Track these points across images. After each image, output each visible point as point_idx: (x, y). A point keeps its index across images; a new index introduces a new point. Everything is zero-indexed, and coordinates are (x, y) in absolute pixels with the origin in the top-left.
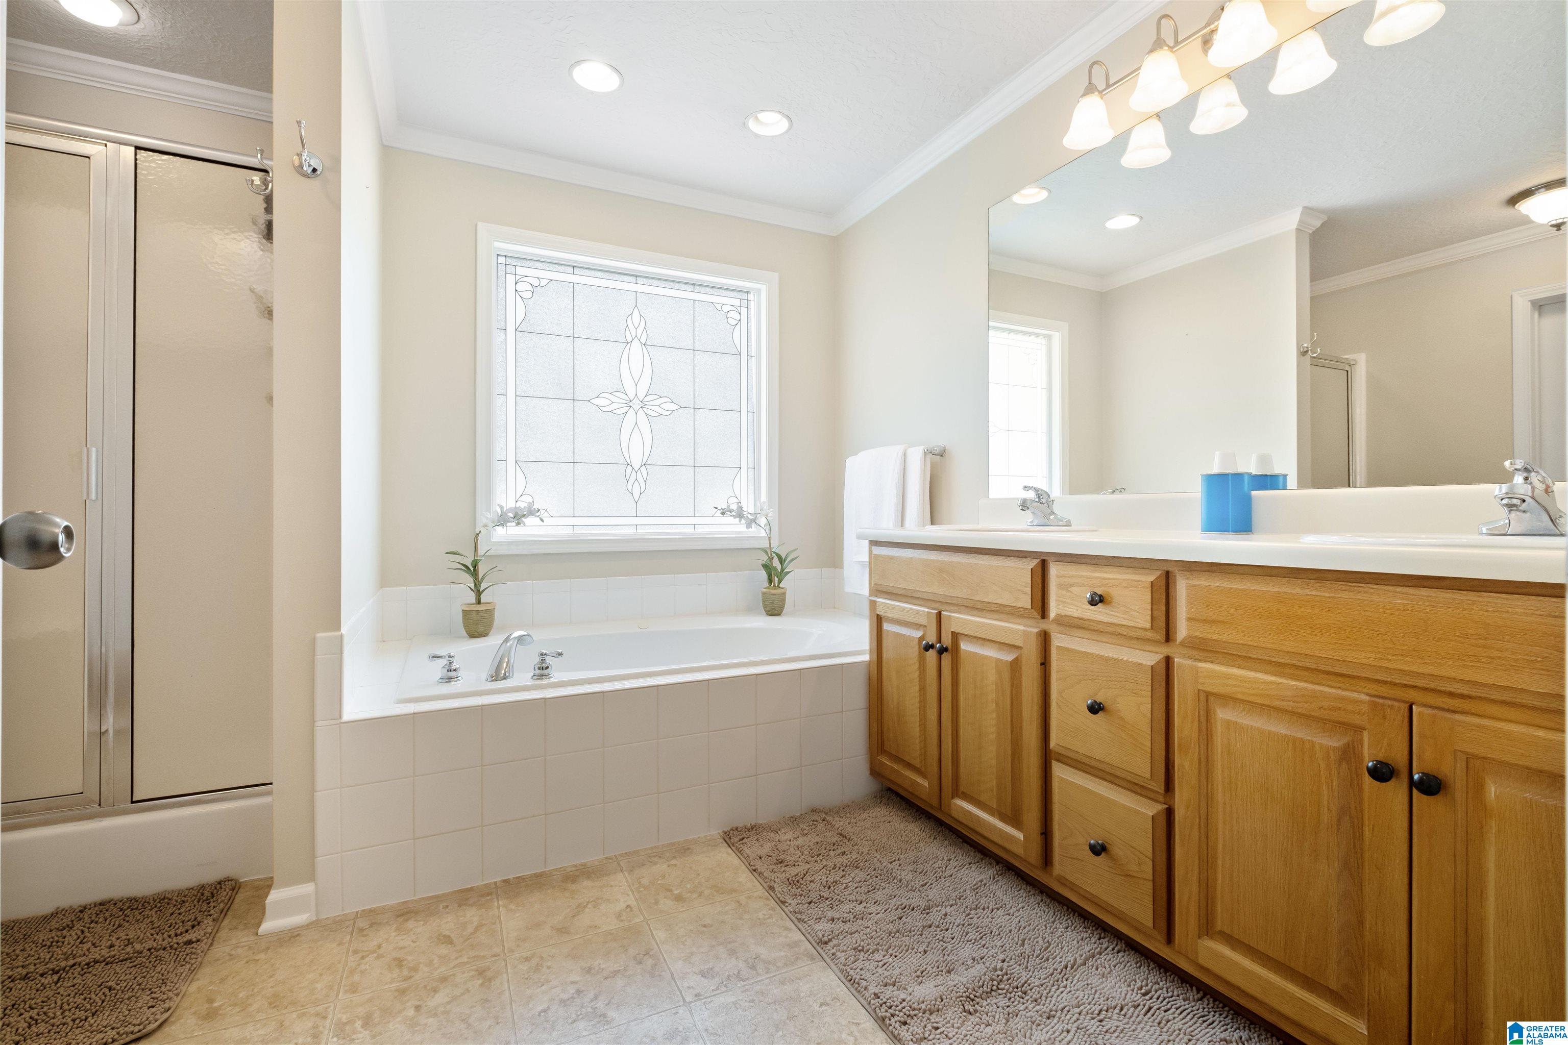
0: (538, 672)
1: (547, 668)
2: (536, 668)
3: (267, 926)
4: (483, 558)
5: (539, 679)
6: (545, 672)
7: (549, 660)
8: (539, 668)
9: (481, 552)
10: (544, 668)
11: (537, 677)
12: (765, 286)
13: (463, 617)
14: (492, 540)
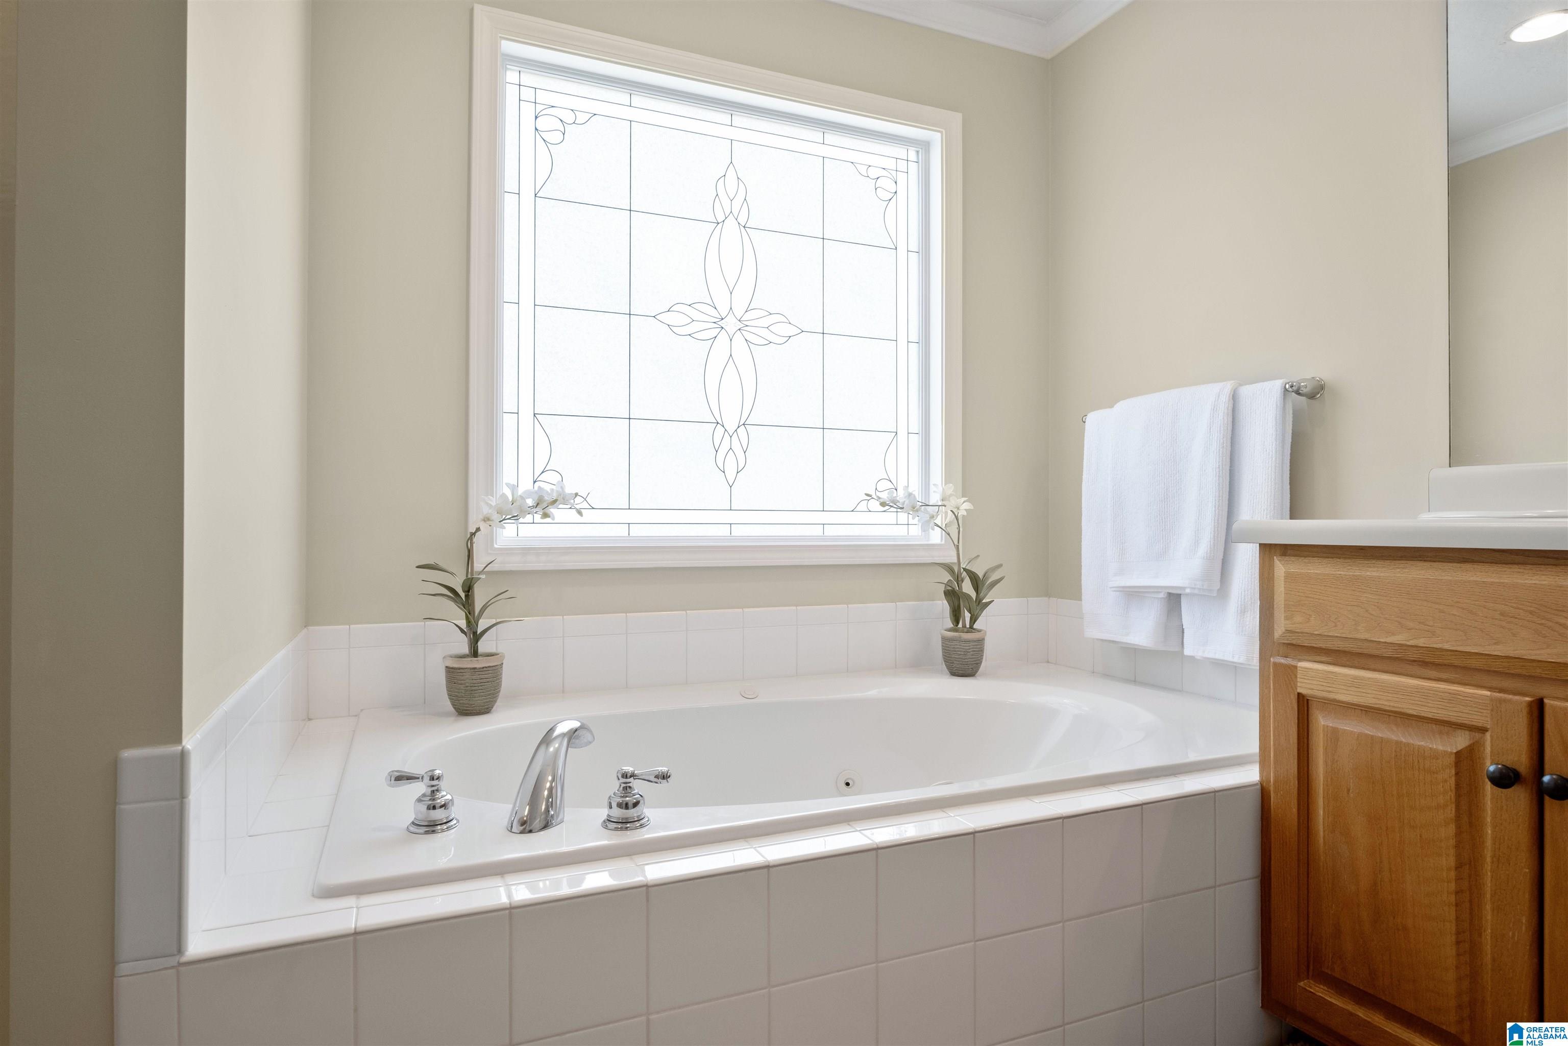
1: (636, 804)
2: (614, 805)
4: (483, 576)
5: (621, 829)
6: (632, 813)
7: (638, 787)
8: (620, 805)
9: (478, 566)
10: (630, 805)
11: (615, 825)
12: (939, 135)
13: (447, 677)
14: (496, 544)
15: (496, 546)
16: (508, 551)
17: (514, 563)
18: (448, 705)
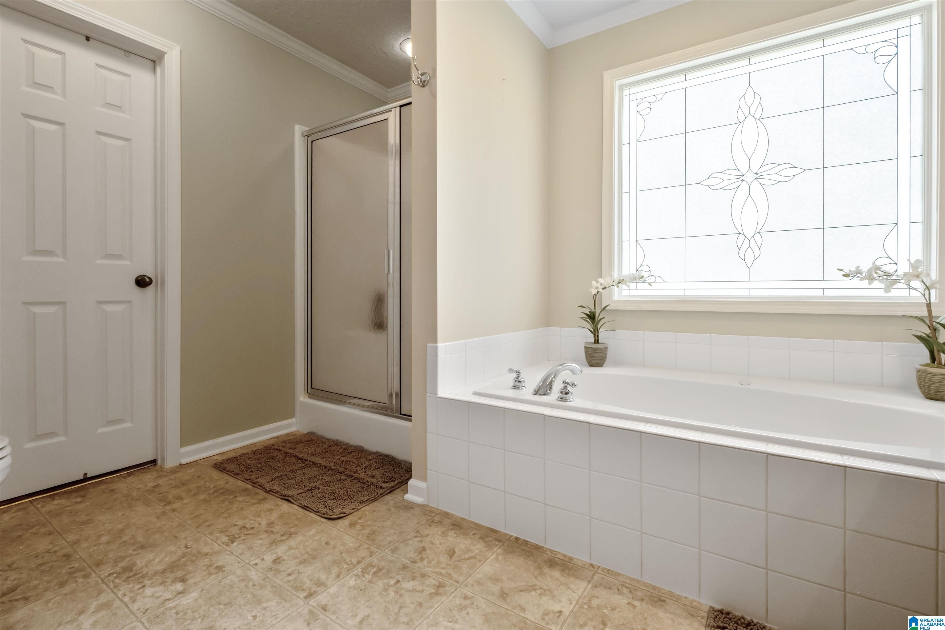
0: (561, 395)
3: (409, 497)
5: (563, 401)
6: (567, 396)
7: (569, 388)
10: (566, 393)
13: (585, 351)
14: (614, 298)
15: (613, 299)
16: (618, 301)
17: (621, 307)
18: (585, 362)
